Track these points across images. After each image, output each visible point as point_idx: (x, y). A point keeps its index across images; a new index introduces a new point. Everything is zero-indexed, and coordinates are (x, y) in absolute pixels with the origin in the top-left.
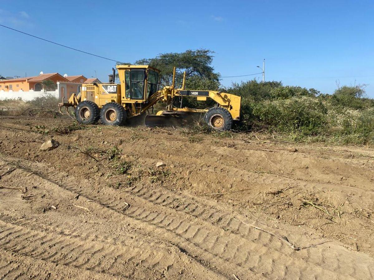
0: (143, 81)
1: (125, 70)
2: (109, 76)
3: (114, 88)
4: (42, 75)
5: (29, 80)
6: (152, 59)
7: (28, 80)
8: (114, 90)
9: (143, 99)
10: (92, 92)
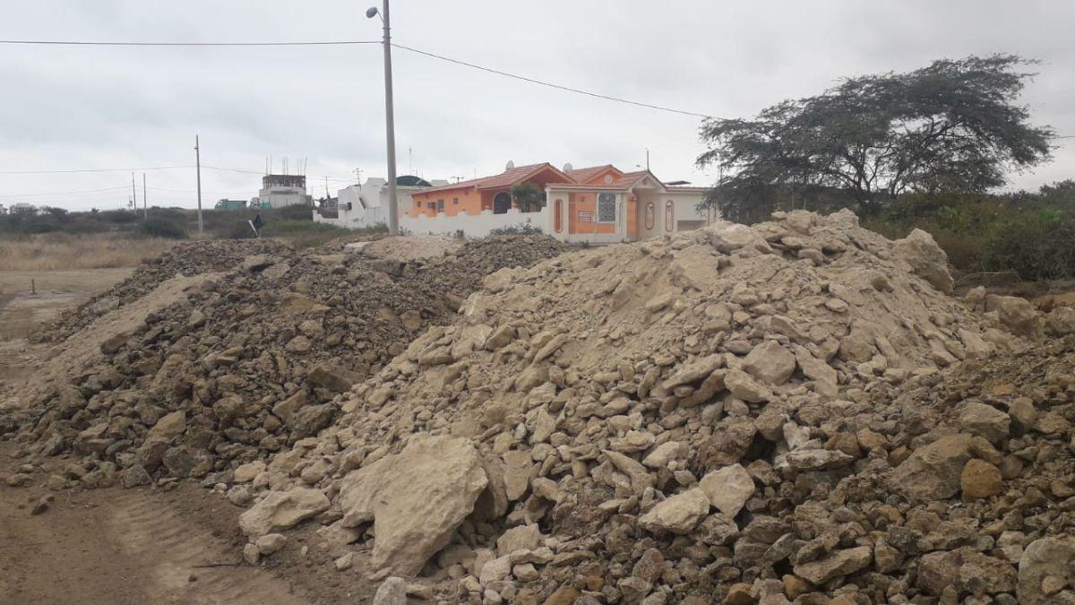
5: (482, 187)
6: (812, 99)
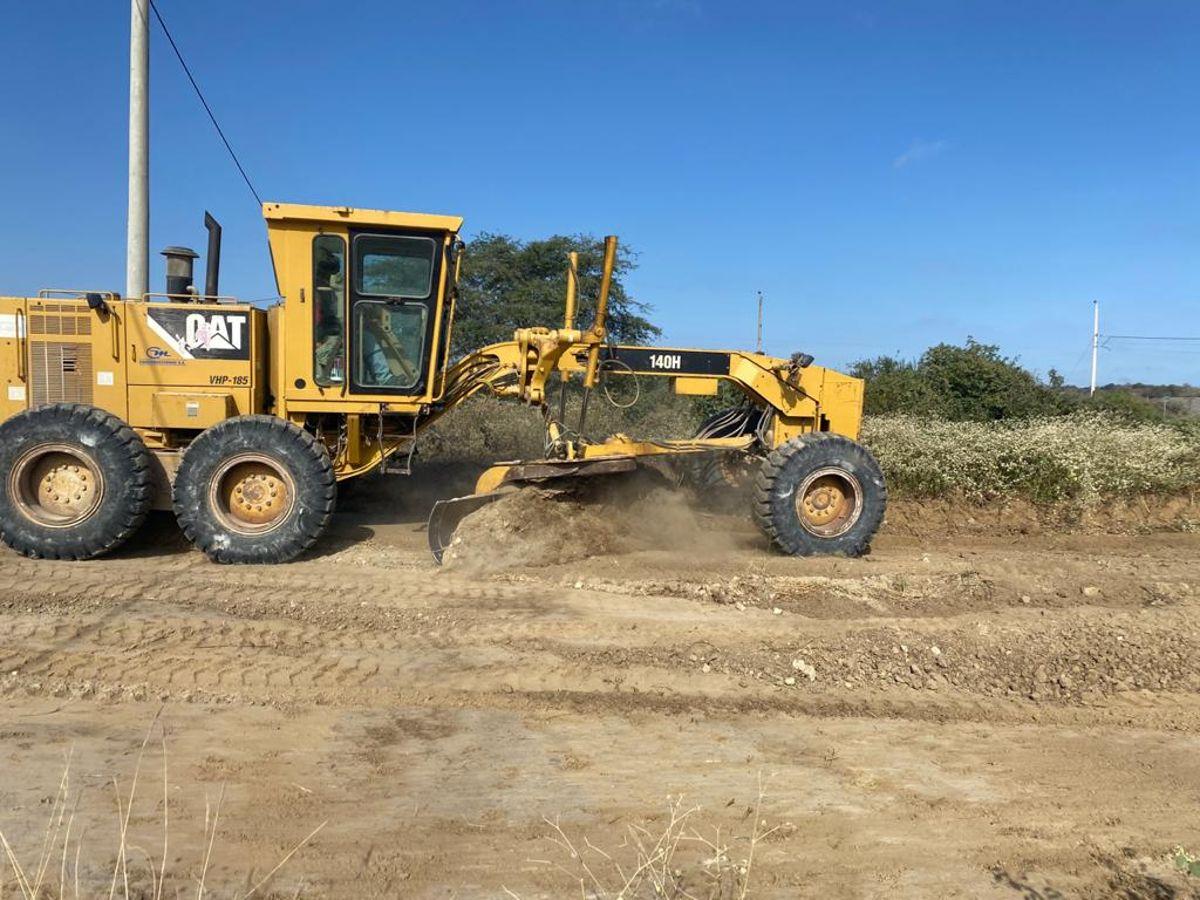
0: (427, 296)
1: (312, 235)
2: (170, 255)
3: (229, 327)
8: (230, 342)
9: (423, 392)
10: (75, 347)
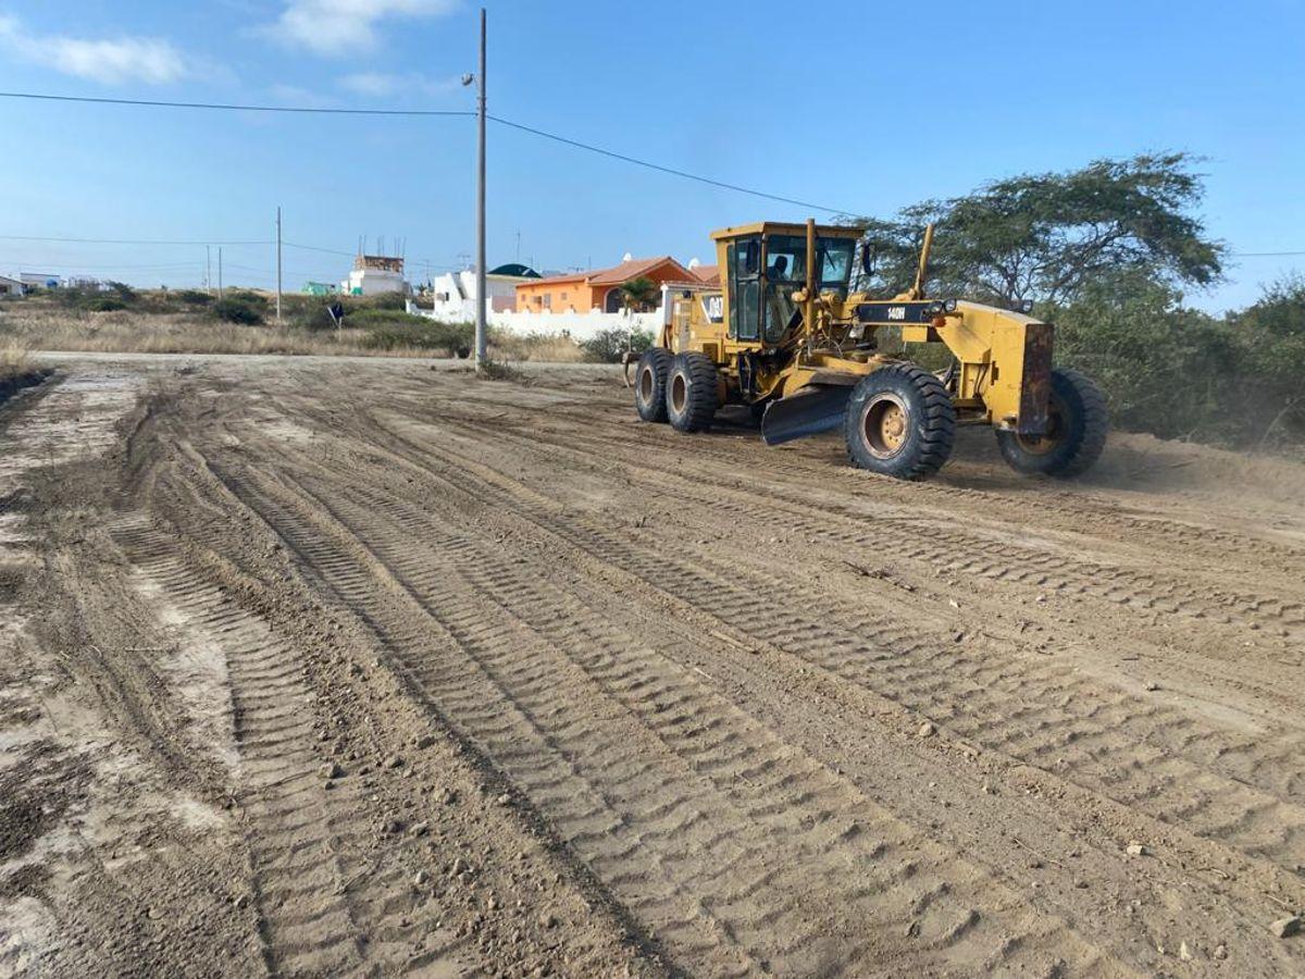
0: (757, 276)
4: (627, 260)
5: (594, 280)
7: (590, 279)
10: (688, 319)
